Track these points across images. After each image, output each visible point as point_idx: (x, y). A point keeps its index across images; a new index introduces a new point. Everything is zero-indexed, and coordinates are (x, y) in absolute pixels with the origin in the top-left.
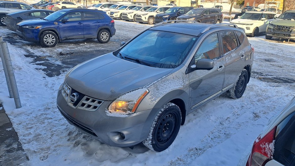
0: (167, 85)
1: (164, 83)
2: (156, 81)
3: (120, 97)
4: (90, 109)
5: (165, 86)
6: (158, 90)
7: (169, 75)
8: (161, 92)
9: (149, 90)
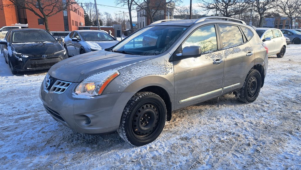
0: (143, 69)
1: (140, 67)
2: (130, 65)
3: (87, 78)
4: (59, 93)
5: (141, 70)
6: (131, 73)
7: (148, 60)
8: (134, 75)
9: (120, 73)
